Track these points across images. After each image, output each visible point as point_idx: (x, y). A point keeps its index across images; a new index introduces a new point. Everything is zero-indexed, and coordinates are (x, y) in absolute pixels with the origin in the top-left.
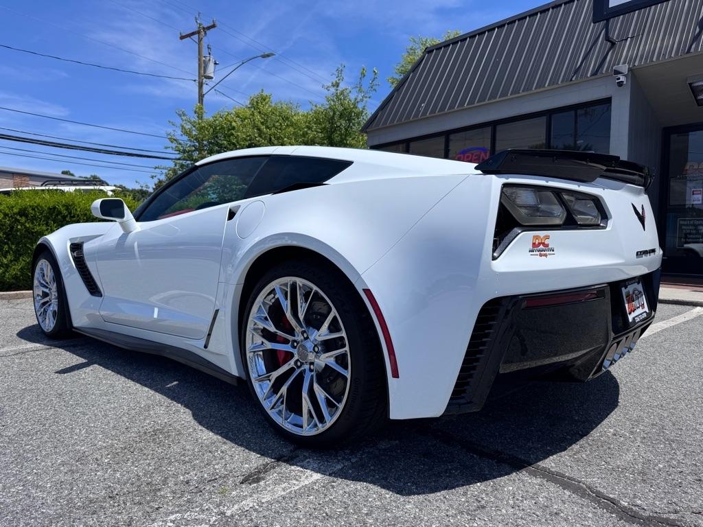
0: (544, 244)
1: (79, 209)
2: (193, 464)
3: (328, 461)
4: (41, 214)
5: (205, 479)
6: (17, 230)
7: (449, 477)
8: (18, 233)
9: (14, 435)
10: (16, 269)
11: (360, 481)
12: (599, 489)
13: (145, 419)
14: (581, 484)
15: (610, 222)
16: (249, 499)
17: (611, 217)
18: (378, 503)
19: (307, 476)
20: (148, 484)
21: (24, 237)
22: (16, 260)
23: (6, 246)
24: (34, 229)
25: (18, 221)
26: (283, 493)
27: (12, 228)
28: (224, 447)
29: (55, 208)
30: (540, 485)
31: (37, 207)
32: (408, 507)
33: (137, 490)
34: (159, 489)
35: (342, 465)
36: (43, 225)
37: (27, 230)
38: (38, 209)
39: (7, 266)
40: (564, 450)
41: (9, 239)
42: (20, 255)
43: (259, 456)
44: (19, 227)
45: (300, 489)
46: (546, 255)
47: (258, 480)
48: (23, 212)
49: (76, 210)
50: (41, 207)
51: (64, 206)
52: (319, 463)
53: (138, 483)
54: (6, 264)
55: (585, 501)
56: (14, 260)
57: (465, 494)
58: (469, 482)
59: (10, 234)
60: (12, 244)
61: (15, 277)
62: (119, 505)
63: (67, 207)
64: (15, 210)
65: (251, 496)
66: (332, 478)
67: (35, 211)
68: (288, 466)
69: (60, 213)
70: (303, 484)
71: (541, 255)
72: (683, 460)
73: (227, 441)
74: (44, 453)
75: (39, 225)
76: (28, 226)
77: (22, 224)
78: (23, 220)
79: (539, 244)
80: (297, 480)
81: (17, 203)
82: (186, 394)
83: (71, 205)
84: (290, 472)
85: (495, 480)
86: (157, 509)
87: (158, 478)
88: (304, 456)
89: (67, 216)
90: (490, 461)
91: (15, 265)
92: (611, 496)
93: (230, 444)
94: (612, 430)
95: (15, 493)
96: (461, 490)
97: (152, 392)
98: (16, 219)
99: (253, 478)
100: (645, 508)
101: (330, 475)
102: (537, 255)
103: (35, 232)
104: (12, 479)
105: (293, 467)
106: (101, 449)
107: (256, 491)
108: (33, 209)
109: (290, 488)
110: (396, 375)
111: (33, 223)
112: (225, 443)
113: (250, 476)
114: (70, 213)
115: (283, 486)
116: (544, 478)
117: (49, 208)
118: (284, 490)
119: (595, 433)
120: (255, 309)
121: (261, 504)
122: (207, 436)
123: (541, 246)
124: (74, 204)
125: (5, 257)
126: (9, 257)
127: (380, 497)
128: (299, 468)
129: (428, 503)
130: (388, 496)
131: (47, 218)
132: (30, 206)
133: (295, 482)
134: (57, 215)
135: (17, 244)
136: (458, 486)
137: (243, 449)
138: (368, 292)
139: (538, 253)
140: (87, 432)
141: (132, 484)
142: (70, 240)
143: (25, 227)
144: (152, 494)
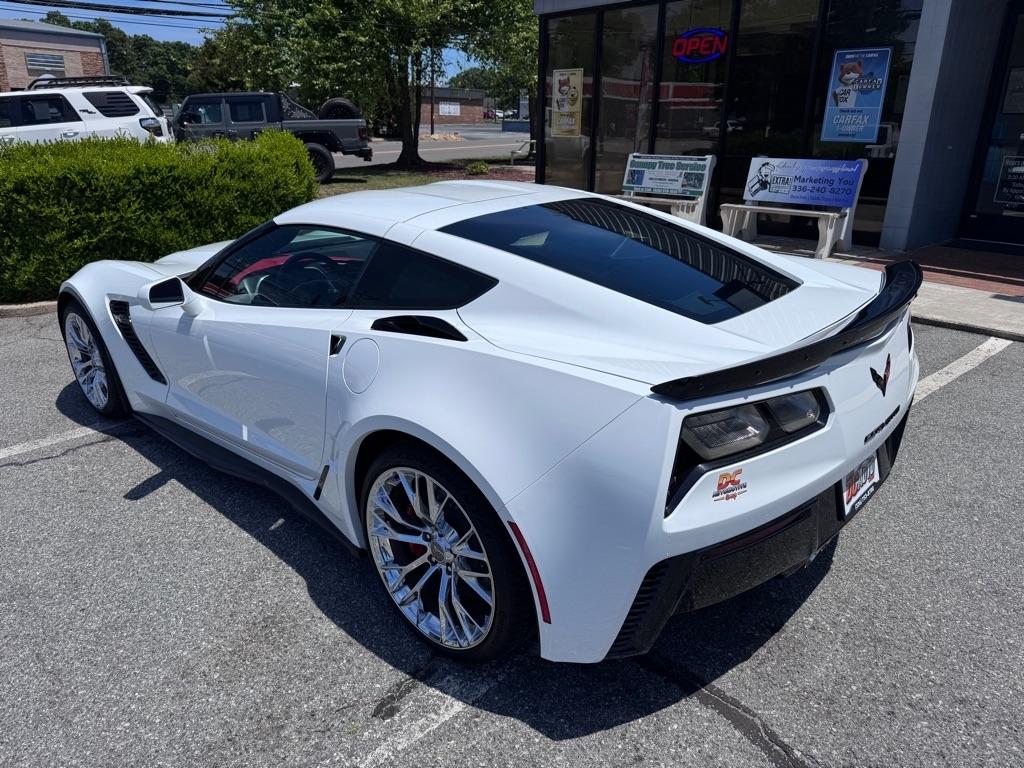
0: (733, 482)
1: (101, 178)
2: (315, 682)
3: (472, 681)
4: (48, 189)
5: (332, 709)
6: (18, 216)
7: (609, 707)
8: (20, 220)
9: (99, 629)
10: (27, 272)
11: (507, 714)
12: (774, 729)
13: (250, 597)
14: (756, 720)
15: (831, 418)
16: (384, 745)
17: (834, 410)
18: (526, 753)
19: (447, 707)
20: (268, 717)
21: (31, 225)
22: (26, 258)
23: (7, 239)
24: (41, 212)
25: (16, 201)
26: (421, 735)
27: (10, 211)
28: (351, 651)
29: (65, 178)
30: (710, 721)
31: (39, 179)
32: (558, 758)
33: (258, 729)
34: (282, 726)
35: (487, 687)
36: (53, 205)
37: (32, 214)
38: (42, 182)
39: (14, 268)
40: (746, 659)
41: (8, 229)
42: (30, 251)
43: (391, 668)
44: (20, 210)
45: (439, 728)
46: (734, 496)
47: (391, 713)
48: (20, 188)
49: (97, 179)
50: (45, 178)
51: (79, 174)
52: (461, 683)
53: (257, 718)
54: (12, 266)
55: (755, 749)
56: (22, 259)
57: (623, 737)
58: (630, 717)
59: (9, 221)
60: (15, 236)
61: (29, 283)
62: (241, 754)
63: (82, 174)
64: (9, 186)
65: (385, 740)
66: (474, 709)
67: (38, 186)
68: (425, 687)
69: (74, 185)
70: (442, 720)
71: (728, 498)
72: (883, 676)
73: (354, 641)
74: (142, 663)
75: (48, 206)
76: (31, 208)
77: (23, 207)
78: (23, 200)
79: (727, 483)
80: (436, 713)
81: (10, 174)
82: (296, 545)
83: (89, 173)
84: (428, 699)
85: (659, 713)
86: (284, 759)
87: (278, 708)
88: (444, 669)
89: (86, 188)
90: (659, 678)
91: (25, 265)
92: (786, 740)
93: (357, 646)
94: (811, 620)
95: (123, 733)
96: (619, 730)
97: (253, 541)
98: (12, 198)
99: (386, 709)
100: (819, 760)
101: (473, 705)
102: (723, 499)
103: (44, 217)
104: (115, 709)
105: (431, 690)
106: (206, 655)
107: (392, 731)
108: (35, 182)
109: (428, 726)
110: (547, 619)
111: (38, 204)
112: (350, 644)
113: (382, 705)
114: (89, 185)
115: (422, 721)
116: (715, 708)
117: (57, 179)
118: (422, 729)
119: (790, 625)
120: (375, 489)
121: (396, 752)
122: (329, 630)
123: (730, 486)
124: (92, 169)
125: (9, 256)
126: (14, 255)
127: (529, 743)
128: (437, 692)
129: (581, 753)
130: (537, 740)
131: (57, 195)
132: (29, 178)
133: (433, 716)
134: (71, 188)
135: (22, 236)
136: (616, 724)
137: (372, 654)
138: (513, 526)
139: (724, 496)
140: (185, 624)
141: (251, 719)
142: (109, 295)
143: (28, 210)
144: (275, 735)
